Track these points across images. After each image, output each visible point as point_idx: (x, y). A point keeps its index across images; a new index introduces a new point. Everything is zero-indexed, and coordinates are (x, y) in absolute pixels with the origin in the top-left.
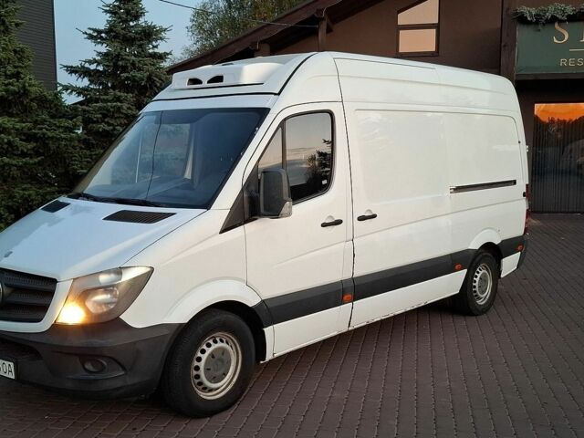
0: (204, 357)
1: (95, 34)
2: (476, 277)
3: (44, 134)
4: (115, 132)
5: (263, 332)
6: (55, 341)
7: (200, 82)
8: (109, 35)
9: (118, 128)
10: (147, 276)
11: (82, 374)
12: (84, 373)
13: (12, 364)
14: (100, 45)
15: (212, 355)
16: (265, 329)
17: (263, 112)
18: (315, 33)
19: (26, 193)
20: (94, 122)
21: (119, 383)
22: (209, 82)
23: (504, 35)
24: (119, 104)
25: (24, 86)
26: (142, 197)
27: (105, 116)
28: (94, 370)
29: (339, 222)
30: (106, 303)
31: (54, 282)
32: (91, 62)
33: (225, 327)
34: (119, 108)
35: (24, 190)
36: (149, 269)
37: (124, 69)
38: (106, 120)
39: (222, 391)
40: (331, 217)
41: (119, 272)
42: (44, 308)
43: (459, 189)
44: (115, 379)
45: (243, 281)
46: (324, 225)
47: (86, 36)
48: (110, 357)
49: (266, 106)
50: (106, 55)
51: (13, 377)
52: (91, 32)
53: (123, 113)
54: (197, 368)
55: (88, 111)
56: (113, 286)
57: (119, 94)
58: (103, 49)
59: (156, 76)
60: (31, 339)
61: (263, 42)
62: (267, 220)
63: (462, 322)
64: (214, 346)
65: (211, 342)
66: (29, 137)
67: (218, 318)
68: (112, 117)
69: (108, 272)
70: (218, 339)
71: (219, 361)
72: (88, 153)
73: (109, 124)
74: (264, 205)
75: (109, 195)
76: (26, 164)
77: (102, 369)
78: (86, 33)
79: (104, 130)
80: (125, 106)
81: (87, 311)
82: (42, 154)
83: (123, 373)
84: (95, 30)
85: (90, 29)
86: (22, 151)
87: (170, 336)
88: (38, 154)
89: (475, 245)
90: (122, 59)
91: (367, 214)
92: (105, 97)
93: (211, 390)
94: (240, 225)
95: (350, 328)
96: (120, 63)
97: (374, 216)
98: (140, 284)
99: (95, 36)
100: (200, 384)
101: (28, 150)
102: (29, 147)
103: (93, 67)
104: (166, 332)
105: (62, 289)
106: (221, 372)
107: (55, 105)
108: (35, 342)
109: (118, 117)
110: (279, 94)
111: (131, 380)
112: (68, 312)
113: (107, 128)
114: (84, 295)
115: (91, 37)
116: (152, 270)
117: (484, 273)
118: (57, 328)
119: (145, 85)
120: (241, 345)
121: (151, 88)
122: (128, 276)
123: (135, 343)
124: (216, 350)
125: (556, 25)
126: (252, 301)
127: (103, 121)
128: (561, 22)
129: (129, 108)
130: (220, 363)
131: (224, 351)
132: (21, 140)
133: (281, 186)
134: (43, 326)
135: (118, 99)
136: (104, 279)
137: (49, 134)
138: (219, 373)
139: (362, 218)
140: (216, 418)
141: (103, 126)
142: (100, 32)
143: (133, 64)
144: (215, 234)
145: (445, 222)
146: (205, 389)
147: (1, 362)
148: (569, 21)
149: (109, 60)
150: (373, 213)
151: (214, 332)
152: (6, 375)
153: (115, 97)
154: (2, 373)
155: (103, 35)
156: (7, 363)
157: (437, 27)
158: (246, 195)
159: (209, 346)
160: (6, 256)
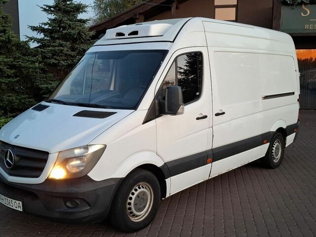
0: (134, 197)
1: (48, 8)
2: (274, 147)
3: (20, 65)
4: (60, 64)
5: (165, 182)
6: (48, 189)
7: (123, 35)
8: (55, 9)
9: (61, 61)
10: (103, 150)
11: (64, 209)
12: (66, 208)
13: (21, 203)
14: (50, 15)
15: (138, 196)
16: (166, 180)
17: (164, 53)
18: (170, 9)
19: (11, 98)
20: (47, 58)
21: (87, 214)
22: (129, 35)
23: (275, 11)
24: (62, 48)
25: (9, 37)
27: (54, 55)
28: (72, 206)
29: (205, 117)
30: (78, 167)
31: (47, 153)
32: (45, 24)
33: (145, 179)
34: (62, 50)
35: (9, 96)
36: (103, 146)
37: (64, 28)
38: (54, 57)
39: (142, 217)
40: (201, 114)
41: (86, 148)
42: (41, 170)
43: (266, 97)
44: (85, 211)
45: (153, 151)
46: (198, 119)
47: (42, 9)
48: (83, 199)
49: (166, 49)
50: (54, 20)
51: (21, 210)
52: (45, 7)
53: (63, 53)
54: (130, 204)
55: (44, 52)
56: (82, 156)
57: (62, 42)
58: (52, 17)
59: (83, 32)
60: (33, 187)
61: (140, 14)
62: (169, 116)
63: (266, 172)
64: (139, 191)
65: (137, 188)
66: (12, 67)
67: (141, 174)
68: (58, 55)
69: (80, 148)
70: (141, 186)
71: (142, 198)
72: (44, 75)
73: (56, 59)
74: (168, 107)
75: (73, 101)
76: (10, 82)
77: (77, 206)
78: (42, 8)
79: (53, 63)
80: (65, 49)
81: (68, 171)
82: (19, 76)
83: (89, 208)
84: (47, 6)
85: (44, 5)
86: (8, 74)
87: (115, 186)
88: (16, 76)
89: (274, 129)
90: (63, 23)
91: (220, 112)
92: (54, 44)
93: (137, 216)
94: (153, 119)
95: (210, 178)
96: (62, 25)
97: (224, 113)
98: (98, 155)
99: (48, 9)
100: (131, 213)
101: (11, 74)
102: (12, 72)
103: (46, 27)
104: (113, 183)
105: (52, 158)
106: (143, 205)
107: (26, 48)
108: (37, 190)
109: (61, 56)
110: (173, 42)
111: (94, 212)
112: (56, 172)
113: (55, 61)
114: (65, 161)
115: (45, 10)
116: (105, 146)
117: (278, 145)
118: (49, 181)
119: (76, 38)
120: (153, 191)
121: (80, 39)
122: (92, 150)
123: (95, 190)
124: (139, 193)
125: (303, 6)
126: (159, 164)
127: (52, 58)
128: (306, 4)
129: (67, 51)
130: (142, 201)
131: (144, 193)
132: (7, 68)
133: (178, 96)
134: (41, 180)
135: (61, 45)
136: (77, 152)
137: (23, 65)
138: (141, 206)
139: (217, 115)
140: (140, 232)
141: (53, 61)
142: (50, 7)
143: (69, 26)
144: (140, 125)
145: (259, 116)
146: (134, 216)
147: (14, 201)
148: (310, 4)
149: (55, 23)
150: (224, 111)
151: (139, 181)
152: (17, 209)
153: (59, 44)
154: (14, 208)
155: (52, 9)
156: (18, 202)
157: (236, 6)
158: (156, 102)
159: (136, 190)
160: (15, 138)
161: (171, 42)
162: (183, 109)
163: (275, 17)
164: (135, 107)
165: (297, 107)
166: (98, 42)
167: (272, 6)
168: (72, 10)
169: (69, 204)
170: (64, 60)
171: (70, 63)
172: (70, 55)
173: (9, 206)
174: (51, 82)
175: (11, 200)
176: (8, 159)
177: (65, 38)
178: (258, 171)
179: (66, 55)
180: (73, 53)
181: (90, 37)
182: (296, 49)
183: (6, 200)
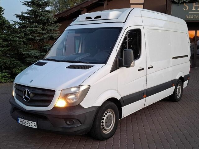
0: (105, 118)
1: (27, 3)
2: (177, 88)
3: (10, 39)
4: (35, 39)
5: (122, 109)
6: (54, 113)
7: (91, 18)
8: (33, 3)
9: (36, 37)
10: (88, 89)
12: (66, 125)
13: (36, 123)
14: (28, 7)
15: (107, 118)
16: (122, 108)
17: (120, 29)
18: (103, 5)
19: (5, 60)
20: (27, 35)
21: (79, 129)
22: (95, 18)
23: (167, 7)
24: (37, 29)
25: (3, 21)
26: (76, 60)
27: (31, 33)
28: (71, 124)
29: (143, 69)
30: (72, 99)
31: (54, 91)
32: (25, 13)
33: (111, 107)
34: (37, 30)
35: (3, 59)
37: (38, 16)
38: (32, 34)
39: (109, 131)
40: (141, 67)
41: (79, 87)
42: (50, 102)
43: (174, 58)
44: (78, 127)
45: (115, 90)
46: (139, 70)
47: (23, 4)
48: (77, 119)
49: (121, 27)
50: (31, 11)
51: (36, 128)
52: (25, 2)
53: (38, 32)
54: (103, 122)
55: (25, 31)
56: (76, 93)
57: (37, 25)
58: (30, 8)
59: (50, 19)
62: (125, 68)
63: (173, 104)
64: (108, 114)
65: (106, 113)
66: (5, 40)
67: (109, 104)
68: (34, 33)
69: (74, 87)
70: (108, 112)
71: (109, 119)
72: (25, 46)
73: (33, 36)
74: (125, 63)
75: (62, 60)
76: (4, 50)
77: (73, 123)
78: (23, 3)
79: (31, 38)
80: (39, 29)
81: (67, 102)
82: (9, 46)
83: (81, 125)
84: (26, 2)
85: (24, 1)
86: (3, 45)
87: (95, 112)
88: (7, 46)
89: (178, 78)
90: (37, 12)
91: (150, 66)
92: (32, 26)
93: (107, 130)
95: (144, 107)
96: (37, 14)
97: (152, 67)
98: (86, 92)
99: (27, 4)
100: (103, 128)
101: (5, 45)
102: (5, 44)
103: (26, 15)
104: (94, 109)
105: (57, 94)
107: (13, 28)
108: (47, 114)
109: (36, 33)
110: (125, 22)
111: (84, 127)
112: (59, 103)
113: (32, 37)
114: (65, 96)
115: (25, 4)
116: (90, 86)
117: (179, 87)
118: (55, 108)
119: (46, 22)
120: (115, 114)
121: (48, 23)
123: (84, 114)
124: (108, 115)
125: (184, 4)
126: (119, 98)
127: (30, 35)
128: (186, 3)
129: (40, 30)
130: (109, 121)
131: (110, 116)
132: (2, 41)
133: (131, 56)
134: (50, 108)
135: (36, 27)
136: (73, 90)
137: (12, 39)
138: (109, 124)
139: (149, 68)
140: (108, 140)
141: (31, 37)
142: (28, 2)
143: (41, 14)
144: (108, 73)
145: (170, 69)
146: (105, 130)
147: (30, 122)
148: (189, 3)
149: (32, 13)
150: (152, 66)
151: (107, 109)
152: (33, 127)
153: (35, 26)
154: (31, 126)
155: (29, 3)
156: (33, 122)
157: (143, 4)
158: (117, 59)
159: (106, 114)
160: (30, 82)
162: (134, 63)
163: (168, 11)
164: (105, 62)
165: (189, 64)
166: (73, 23)
167: (166, 4)
168: (43, 4)
169: (68, 123)
170: (38, 36)
171: (42, 38)
172: (42, 33)
173: (26, 125)
174: (30, 50)
175: (28, 121)
176: (26, 96)
177: (39, 22)
178: (168, 103)
179: (39, 33)
180: (44, 32)
181: (54, 22)
183: (25, 122)
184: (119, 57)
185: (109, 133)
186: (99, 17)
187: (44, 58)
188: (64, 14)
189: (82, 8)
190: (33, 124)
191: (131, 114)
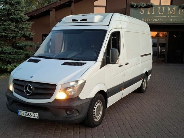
4: (8, 36)
5: (107, 100)
6: (56, 104)
7: (77, 21)
10: (84, 84)
12: (66, 115)
13: (38, 114)
15: (97, 108)
21: (77, 118)
22: (80, 21)
23: (127, 10)
27: (4, 30)
28: (70, 114)
29: (122, 66)
30: (71, 92)
31: (55, 85)
34: (10, 27)
36: (84, 81)
37: (11, 14)
38: (5, 32)
39: (98, 119)
41: (77, 82)
42: (51, 95)
43: (142, 56)
45: (103, 84)
46: (119, 66)
48: (76, 109)
51: (38, 118)
53: (11, 30)
54: (94, 112)
56: (74, 87)
57: (10, 23)
59: (23, 17)
60: (46, 105)
61: (53, 8)
63: (141, 95)
64: (98, 105)
68: (7, 31)
69: (73, 82)
70: (98, 103)
71: (98, 108)
73: (6, 33)
74: (111, 60)
77: (73, 113)
80: (13, 27)
81: (67, 95)
83: (79, 114)
87: (89, 103)
89: (144, 72)
90: (10, 11)
92: (5, 24)
95: (122, 98)
96: (10, 12)
97: (128, 64)
100: (95, 116)
104: (89, 100)
105: (58, 88)
108: (49, 106)
109: (9, 31)
111: (81, 116)
112: (60, 95)
114: (65, 89)
116: (86, 80)
117: (145, 81)
118: (56, 100)
119: (19, 20)
120: (103, 105)
121: (20, 21)
122: (80, 82)
123: (82, 104)
125: (141, 8)
126: (106, 90)
128: (142, 7)
130: (99, 110)
131: (100, 106)
134: (51, 100)
135: (9, 25)
136: (72, 84)
138: (99, 113)
139: (126, 64)
140: (99, 127)
141: (4, 34)
143: (14, 13)
145: (140, 65)
146: (96, 118)
147: (32, 113)
148: (144, 7)
149: (5, 11)
151: (97, 100)
152: (35, 118)
153: (9, 24)
154: (32, 117)
155: (2, 2)
156: (35, 114)
158: (105, 57)
159: (96, 104)
160: (31, 77)
161: (107, 25)
165: (151, 61)
167: (125, 7)
168: (15, 3)
169: (68, 113)
170: (11, 34)
171: (15, 35)
172: (15, 31)
173: (28, 116)
174: (3, 47)
175: (30, 113)
176: (28, 90)
177: (12, 20)
178: (137, 94)
179: (12, 30)
180: (17, 30)
181: (26, 20)
182: (151, 31)
183: (26, 113)
184: (106, 55)
185: (98, 121)
186: (85, 20)
187: (34, 56)
188: (33, 13)
189: (51, 8)
190: (34, 115)
191: (113, 104)
